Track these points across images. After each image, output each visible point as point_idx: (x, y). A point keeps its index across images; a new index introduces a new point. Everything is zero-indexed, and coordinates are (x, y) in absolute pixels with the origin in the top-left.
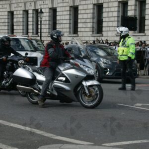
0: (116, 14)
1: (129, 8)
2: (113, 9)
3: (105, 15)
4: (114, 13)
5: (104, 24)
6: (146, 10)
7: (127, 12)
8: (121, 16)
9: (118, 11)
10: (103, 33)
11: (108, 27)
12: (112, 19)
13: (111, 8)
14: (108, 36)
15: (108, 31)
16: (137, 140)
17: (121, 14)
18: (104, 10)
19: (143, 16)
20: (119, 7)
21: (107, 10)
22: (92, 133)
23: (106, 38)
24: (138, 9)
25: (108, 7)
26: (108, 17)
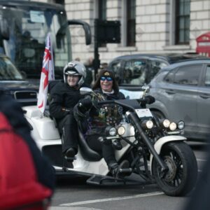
4: (84, 12)
6: (137, 9)
17: (95, 15)
18: (67, 7)
19: (132, 17)
20: (92, 3)
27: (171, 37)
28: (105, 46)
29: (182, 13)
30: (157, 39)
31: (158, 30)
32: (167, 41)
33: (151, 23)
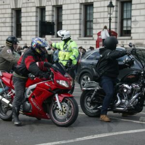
0: (34, 19)
1: (47, 13)
2: (31, 14)
3: (23, 19)
4: (32, 17)
5: (23, 29)
6: (63, 16)
7: (45, 17)
8: (40, 21)
9: (36, 16)
10: (22, 37)
11: (27, 31)
12: (31, 24)
13: (30, 13)
14: (26, 40)
15: (27, 35)
16: (56, 141)
17: (39, 19)
18: (23, 15)
19: (60, 21)
20: (37, 12)
21: (26, 14)
22: (12, 136)
23: (25, 42)
24: (55, 14)
25: (27, 12)
26: (27, 22)
27: (82, 33)
28: (44, 37)
29: (88, 19)
30: (74, 33)
31: (75, 28)
32: (80, 35)
33: (71, 24)
